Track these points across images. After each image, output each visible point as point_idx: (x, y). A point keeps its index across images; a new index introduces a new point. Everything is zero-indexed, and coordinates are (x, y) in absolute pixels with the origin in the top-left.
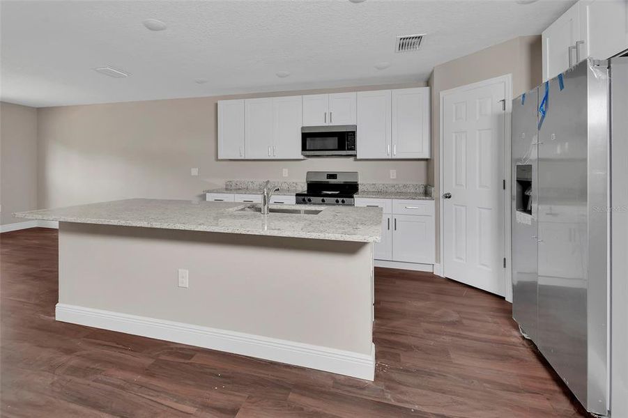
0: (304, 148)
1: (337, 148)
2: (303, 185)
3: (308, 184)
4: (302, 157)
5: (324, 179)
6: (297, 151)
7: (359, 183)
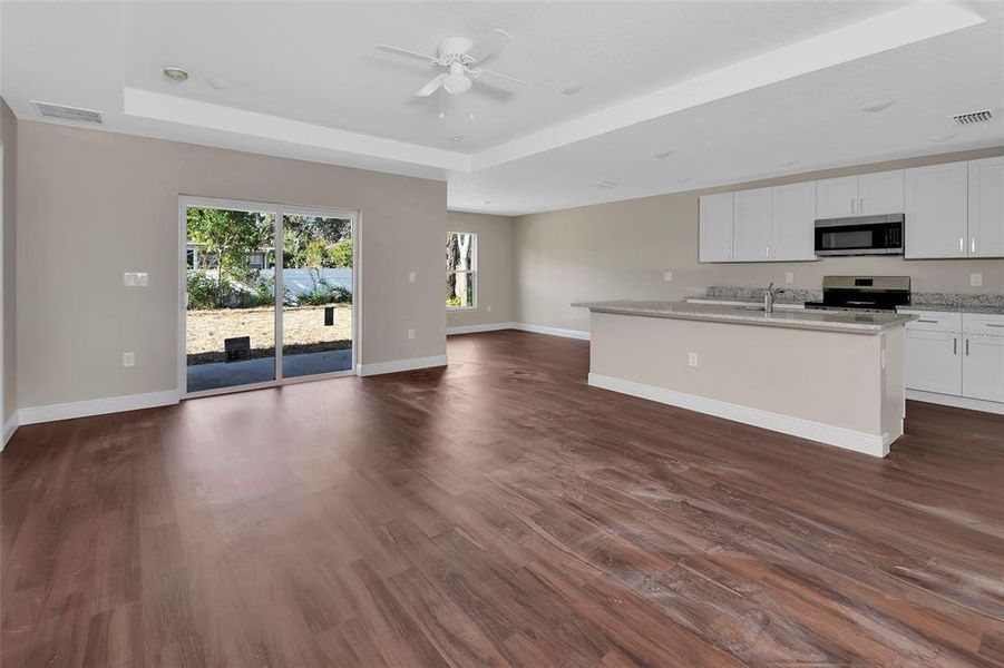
0: (819, 246)
1: (870, 245)
2: (816, 293)
3: (825, 293)
4: (815, 258)
5: (852, 286)
6: (807, 249)
7: (912, 291)
